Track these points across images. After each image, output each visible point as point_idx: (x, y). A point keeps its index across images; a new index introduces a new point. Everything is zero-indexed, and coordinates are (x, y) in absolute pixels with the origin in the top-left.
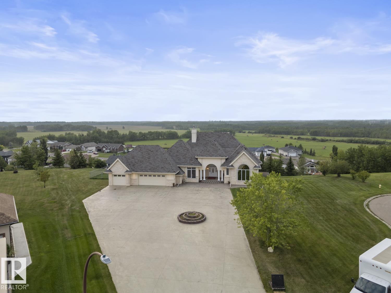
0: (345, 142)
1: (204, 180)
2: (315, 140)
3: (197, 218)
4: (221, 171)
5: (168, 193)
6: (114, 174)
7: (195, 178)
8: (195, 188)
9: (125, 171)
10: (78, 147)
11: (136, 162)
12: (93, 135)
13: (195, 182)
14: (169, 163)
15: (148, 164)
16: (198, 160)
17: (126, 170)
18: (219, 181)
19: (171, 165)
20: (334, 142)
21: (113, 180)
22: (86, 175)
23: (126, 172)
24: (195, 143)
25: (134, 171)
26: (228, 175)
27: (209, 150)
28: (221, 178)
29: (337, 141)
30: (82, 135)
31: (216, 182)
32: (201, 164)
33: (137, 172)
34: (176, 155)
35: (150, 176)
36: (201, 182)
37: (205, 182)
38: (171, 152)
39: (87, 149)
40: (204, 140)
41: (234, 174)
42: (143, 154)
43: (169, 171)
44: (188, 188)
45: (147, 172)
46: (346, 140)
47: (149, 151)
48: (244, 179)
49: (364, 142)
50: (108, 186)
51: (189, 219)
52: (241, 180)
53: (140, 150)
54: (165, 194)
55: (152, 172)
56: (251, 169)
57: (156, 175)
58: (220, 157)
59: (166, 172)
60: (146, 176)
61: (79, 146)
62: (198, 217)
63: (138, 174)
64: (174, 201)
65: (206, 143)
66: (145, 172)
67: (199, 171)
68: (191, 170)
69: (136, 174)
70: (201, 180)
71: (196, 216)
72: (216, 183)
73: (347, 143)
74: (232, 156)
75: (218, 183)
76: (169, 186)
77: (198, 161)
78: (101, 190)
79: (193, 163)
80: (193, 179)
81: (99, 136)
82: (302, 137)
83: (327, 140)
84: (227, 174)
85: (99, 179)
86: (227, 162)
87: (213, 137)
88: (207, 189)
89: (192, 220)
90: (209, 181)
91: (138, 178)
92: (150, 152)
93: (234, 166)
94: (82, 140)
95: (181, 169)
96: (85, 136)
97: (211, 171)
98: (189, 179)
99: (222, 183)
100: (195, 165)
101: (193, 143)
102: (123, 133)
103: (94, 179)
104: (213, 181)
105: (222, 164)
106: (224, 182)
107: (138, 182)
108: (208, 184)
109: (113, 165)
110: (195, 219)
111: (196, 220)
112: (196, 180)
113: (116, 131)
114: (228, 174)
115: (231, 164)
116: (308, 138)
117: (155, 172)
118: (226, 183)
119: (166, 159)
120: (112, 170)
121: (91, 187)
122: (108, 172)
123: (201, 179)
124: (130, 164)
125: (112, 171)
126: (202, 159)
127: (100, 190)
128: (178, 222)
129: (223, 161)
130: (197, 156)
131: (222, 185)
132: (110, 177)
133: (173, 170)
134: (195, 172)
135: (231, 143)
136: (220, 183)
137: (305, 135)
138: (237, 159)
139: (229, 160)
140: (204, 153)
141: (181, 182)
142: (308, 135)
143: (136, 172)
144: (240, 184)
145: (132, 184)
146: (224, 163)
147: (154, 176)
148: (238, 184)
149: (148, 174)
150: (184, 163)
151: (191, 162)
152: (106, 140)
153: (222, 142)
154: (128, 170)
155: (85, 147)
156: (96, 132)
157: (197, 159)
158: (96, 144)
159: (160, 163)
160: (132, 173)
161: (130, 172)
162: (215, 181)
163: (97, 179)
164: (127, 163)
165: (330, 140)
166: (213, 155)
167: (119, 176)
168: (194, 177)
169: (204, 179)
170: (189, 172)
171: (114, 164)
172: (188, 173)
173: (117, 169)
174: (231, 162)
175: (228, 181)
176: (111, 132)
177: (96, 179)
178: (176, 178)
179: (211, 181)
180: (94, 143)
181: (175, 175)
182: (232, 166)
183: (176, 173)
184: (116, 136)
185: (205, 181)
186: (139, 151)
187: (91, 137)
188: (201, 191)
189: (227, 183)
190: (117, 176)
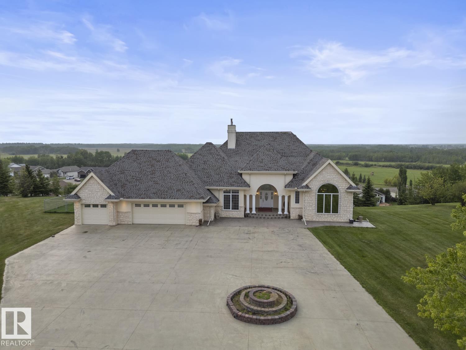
0: (394, 167)
1: (252, 213)
2: (357, 165)
3: (277, 305)
4: (283, 197)
5: (191, 239)
6: (84, 202)
7: (238, 209)
8: (242, 228)
9: (106, 197)
10: (53, 171)
11: (127, 180)
12: (76, 157)
13: (238, 217)
14: (192, 181)
15: (150, 183)
16: (244, 176)
17: (108, 195)
18: (280, 215)
19: (195, 185)
20: (381, 167)
21: (82, 214)
22: (39, 207)
23: (108, 198)
24: (233, 150)
25: (123, 196)
26: (298, 203)
27: (262, 159)
28: (283, 210)
29: (383, 166)
30: (60, 157)
31: (276, 216)
32: (249, 185)
33: (129, 198)
34: (202, 169)
35: (155, 206)
36: (247, 216)
37: (255, 216)
38: (193, 163)
39: (65, 175)
40: (248, 144)
41: (310, 201)
42: (142, 166)
43: (192, 196)
44: (229, 227)
45: (150, 198)
46: (394, 165)
47: (153, 159)
48: (327, 211)
49: (416, 168)
50: (74, 226)
51: (259, 309)
52: (323, 212)
53: (137, 158)
54: (187, 241)
55: (159, 198)
56: (342, 191)
57: (166, 205)
58: (283, 171)
59: (186, 199)
60: (147, 205)
61: (55, 170)
62: (280, 304)
63: (131, 202)
64: (208, 256)
65: (253, 150)
66: (145, 198)
67: (245, 196)
68: (230, 195)
69: (127, 202)
70: (249, 214)
71: (274, 301)
72: (275, 218)
73: (396, 169)
74: (303, 169)
75: (279, 218)
76: (191, 225)
77: (243, 179)
78: (55, 235)
79: (234, 182)
80: (234, 212)
81: (85, 158)
82: (341, 161)
83: (372, 165)
84: (296, 203)
85: (60, 213)
86: (297, 181)
87: (264, 139)
88: (266, 230)
89: (268, 313)
90: (262, 215)
91: (131, 211)
92: (153, 162)
93: (310, 187)
94: (60, 163)
95: (212, 194)
96: (65, 158)
97: (263, 197)
98: (226, 211)
99: (286, 217)
100: (238, 186)
101: (230, 149)
102: (117, 156)
103: (51, 213)
104: (270, 215)
105: (286, 183)
106: (290, 217)
107: (132, 218)
108: (262, 220)
109: (83, 186)
110: (274, 309)
111: (276, 312)
112: (239, 213)
113: (108, 152)
114: (297, 201)
115: (304, 184)
116: (348, 163)
117: (164, 198)
118: (295, 218)
119: (186, 174)
120: (80, 195)
121: (39, 228)
122: (73, 198)
123: (248, 212)
124: (116, 185)
125: (80, 198)
126: (250, 174)
127: (52, 235)
128: (232, 319)
129: (289, 178)
130: (242, 169)
131: (286, 221)
132: (77, 207)
133: (199, 194)
134: (238, 198)
135: (296, 150)
136: (282, 218)
137: (342, 160)
138: (317, 175)
139: (300, 177)
140: (254, 164)
141: (213, 218)
142: (347, 160)
143: (127, 198)
144: (320, 220)
145: (119, 222)
146: (292, 181)
147: (164, 206)
148: (317, 220)
149: (151, 202)
150: (219, 183)
151: (231, 181)
152: (93, 163)
153: (281, 148)
154: (112, 194)
155: (63, 173)
156: (80, 153)
157: (241, 174)
158: (78, 168)
159: (174, 182)
160: (121, 201)
161: (116, 199)
162: (273, 215)
163: (58, 213)
164: (111, 183)
165: (375, 165)
166: (270, 168)
167: (95, 206)
168: (236, 207)
169: (254, 212)
170: (226, 198)
171: (85, 184)
172: (224, 201)
173: (90, 193)
174: (303, 180)
175: (299, 215)
176: (100, 154)
177: (55, 212)
178: (204, 209)
179: (266, 215)
180: (76, 167)
181: (202, 204)
182: (307, 187)
183: (206, 200)
184: (107, 159)
185: (255, 214)
186: (135, 161)
187: (73, 159)
188: (256, 235)
189: (297, 217)
190: (91, 206)
